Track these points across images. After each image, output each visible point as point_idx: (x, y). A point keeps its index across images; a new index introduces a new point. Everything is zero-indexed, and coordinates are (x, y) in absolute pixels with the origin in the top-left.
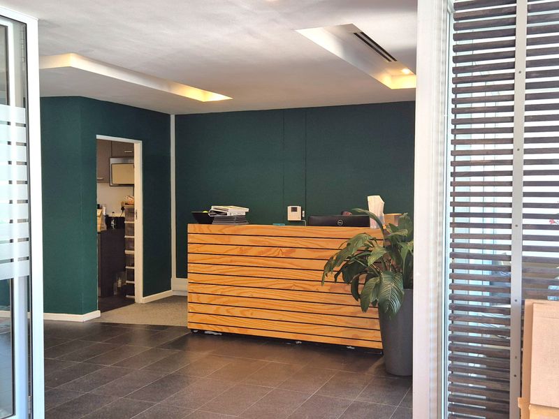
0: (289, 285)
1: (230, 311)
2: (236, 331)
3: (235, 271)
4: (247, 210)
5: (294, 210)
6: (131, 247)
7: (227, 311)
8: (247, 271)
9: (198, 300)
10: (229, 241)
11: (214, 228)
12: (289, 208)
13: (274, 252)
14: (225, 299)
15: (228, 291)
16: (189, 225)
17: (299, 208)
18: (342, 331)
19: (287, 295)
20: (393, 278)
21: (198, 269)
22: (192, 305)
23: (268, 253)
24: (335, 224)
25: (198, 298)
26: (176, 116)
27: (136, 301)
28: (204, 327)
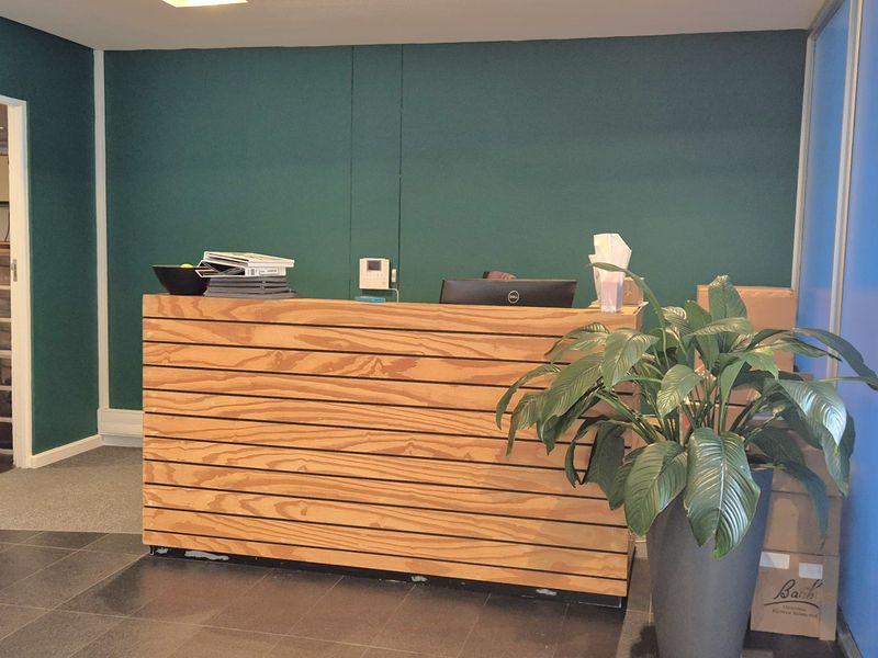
0: (399, 444)
1: (251, 503)
2: (264, 552)
3: (263, 409)
4: (290, 263)
5: (373, 266)
6: (5, 342)
7: (244, 505)
8: (291, 411)
9: (170, 477)
10: (249, 339)
11: (210, 304)
12: (364, 263)
13: (360, 365)
14: (237, 476)
15: (243, 457)
16: (145, 296)
17: (385, 263)
18: (525, 554)
19: (392, 468)
20: (723, 449)
21: (171, 404)
22: (153, 490)
23: (347, 368)
24: (500, 300)
25: (170, 474)
26: (107, 53)
27: (17, 462)
28: (185, 543)
